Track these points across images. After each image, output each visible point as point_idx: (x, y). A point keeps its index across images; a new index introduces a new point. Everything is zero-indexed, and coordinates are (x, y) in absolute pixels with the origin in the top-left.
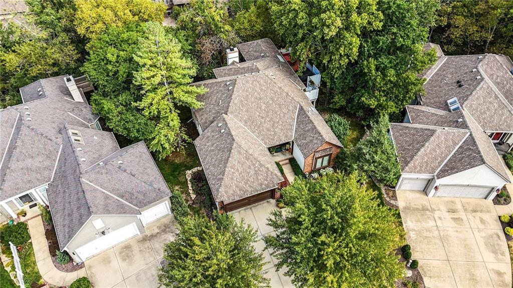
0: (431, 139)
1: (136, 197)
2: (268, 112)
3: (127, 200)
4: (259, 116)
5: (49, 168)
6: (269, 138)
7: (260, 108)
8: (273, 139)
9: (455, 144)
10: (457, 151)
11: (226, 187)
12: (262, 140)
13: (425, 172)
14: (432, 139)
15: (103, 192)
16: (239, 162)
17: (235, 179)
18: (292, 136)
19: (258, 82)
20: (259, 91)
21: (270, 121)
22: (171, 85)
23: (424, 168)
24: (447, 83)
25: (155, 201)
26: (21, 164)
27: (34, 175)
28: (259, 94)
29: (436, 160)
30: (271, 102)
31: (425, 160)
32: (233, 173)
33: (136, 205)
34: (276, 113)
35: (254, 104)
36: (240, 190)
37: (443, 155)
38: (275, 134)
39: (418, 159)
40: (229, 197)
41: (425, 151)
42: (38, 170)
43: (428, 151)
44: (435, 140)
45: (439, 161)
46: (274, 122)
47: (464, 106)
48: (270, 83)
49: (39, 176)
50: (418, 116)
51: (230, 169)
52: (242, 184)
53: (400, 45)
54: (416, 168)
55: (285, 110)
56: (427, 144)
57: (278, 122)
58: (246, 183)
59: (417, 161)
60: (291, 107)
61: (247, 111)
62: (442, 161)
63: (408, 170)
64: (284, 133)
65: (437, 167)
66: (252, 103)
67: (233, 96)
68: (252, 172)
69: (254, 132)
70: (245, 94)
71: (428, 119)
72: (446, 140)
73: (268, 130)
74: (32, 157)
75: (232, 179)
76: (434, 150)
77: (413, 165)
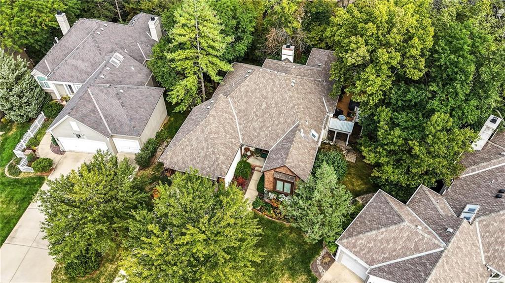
0: (391, 227)
1: (115, 123)
2: (265, 113)
3: (107, 121)
4: (254, 112)
5: (88, 74)
6: (249, 136)
7: (260, 106)
8: (252, 140)
9: (417, 250)
10: (414, 259)
11: (174, 153)
12: (243, 135)
13: (362, 258)
14: (393, 227)
15: (95, 106)
16: (197, 139)
17: (185, 151)
18: (272, 146)
19: (274, 82)
20: (269, 90)
21: (261, 122)
22: (202, 51)
23: (364, 252)
24: (489, 186)
25: (125, 135)
26: (74, 62)
27: (77, 74)
28: (267, 93)
29: (382, 253)
30: (273, 106)
31: (371, 245)
32: (187, 145)
33: (111, 130)
34: (272, 118)
35: (257, 100)
36: (183, 163)
37: (394, 254)
38: (257, 136)
39: (362, 240)
40: (171, 163)
41: (376, 236)
42: (81, 72)
43: (380, 238)
44: (395, 231)
45: (385, 256)
46: (265, 125)
47: (477, 219)
48: (284, 88)
49: (79, 76)
50: (420, 201)
51: (186, 140)
52: (188, 159)
53: (430, 108)
54: (355, 247)
55: (281, 120)
56: (383, 229)
57: (269, 127)
58: (191, 160)
59: (361, 241)
60: (290, 120)
61: (246, 103)
62: (389, 259)
63: (345, 244)
64: (266, 140)
65: (379, 262)
66: (256, 98)
67: (243, 83)
68: (202, 154)
69: (240, 124)
70: (254, 86)
71: (425, 210)
72: (409, 239)
73: (254, 129)
74: (83, 60)
75: (183, 149)
76: (388, 242)
77: (353, 241)
